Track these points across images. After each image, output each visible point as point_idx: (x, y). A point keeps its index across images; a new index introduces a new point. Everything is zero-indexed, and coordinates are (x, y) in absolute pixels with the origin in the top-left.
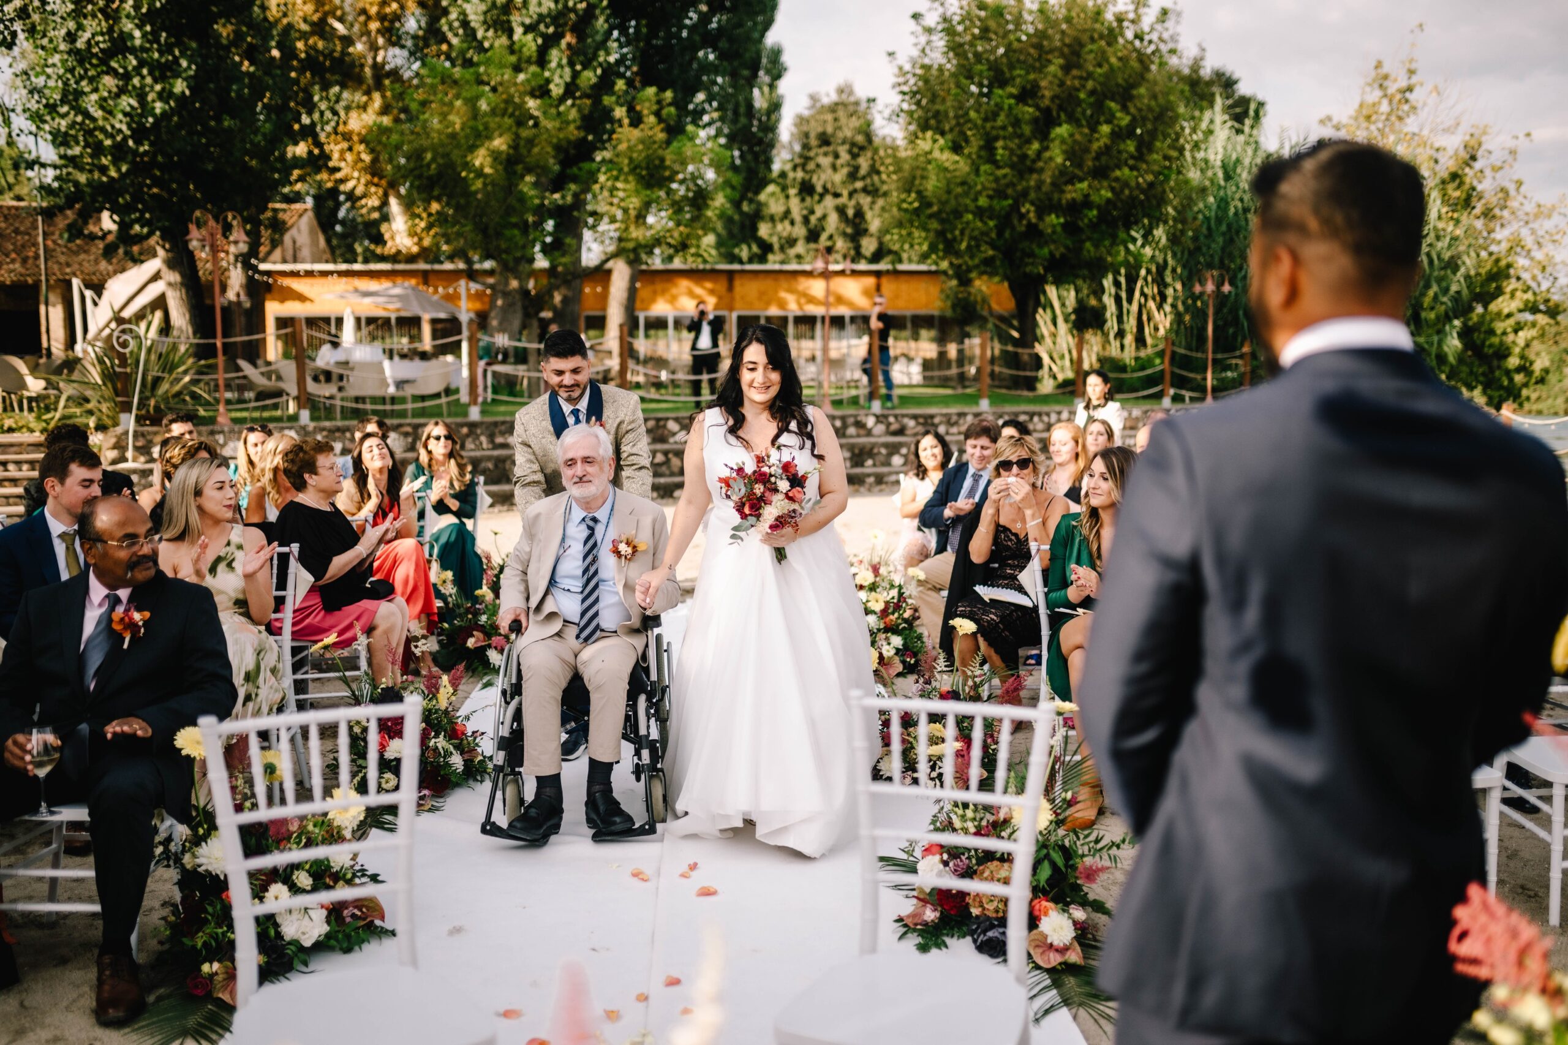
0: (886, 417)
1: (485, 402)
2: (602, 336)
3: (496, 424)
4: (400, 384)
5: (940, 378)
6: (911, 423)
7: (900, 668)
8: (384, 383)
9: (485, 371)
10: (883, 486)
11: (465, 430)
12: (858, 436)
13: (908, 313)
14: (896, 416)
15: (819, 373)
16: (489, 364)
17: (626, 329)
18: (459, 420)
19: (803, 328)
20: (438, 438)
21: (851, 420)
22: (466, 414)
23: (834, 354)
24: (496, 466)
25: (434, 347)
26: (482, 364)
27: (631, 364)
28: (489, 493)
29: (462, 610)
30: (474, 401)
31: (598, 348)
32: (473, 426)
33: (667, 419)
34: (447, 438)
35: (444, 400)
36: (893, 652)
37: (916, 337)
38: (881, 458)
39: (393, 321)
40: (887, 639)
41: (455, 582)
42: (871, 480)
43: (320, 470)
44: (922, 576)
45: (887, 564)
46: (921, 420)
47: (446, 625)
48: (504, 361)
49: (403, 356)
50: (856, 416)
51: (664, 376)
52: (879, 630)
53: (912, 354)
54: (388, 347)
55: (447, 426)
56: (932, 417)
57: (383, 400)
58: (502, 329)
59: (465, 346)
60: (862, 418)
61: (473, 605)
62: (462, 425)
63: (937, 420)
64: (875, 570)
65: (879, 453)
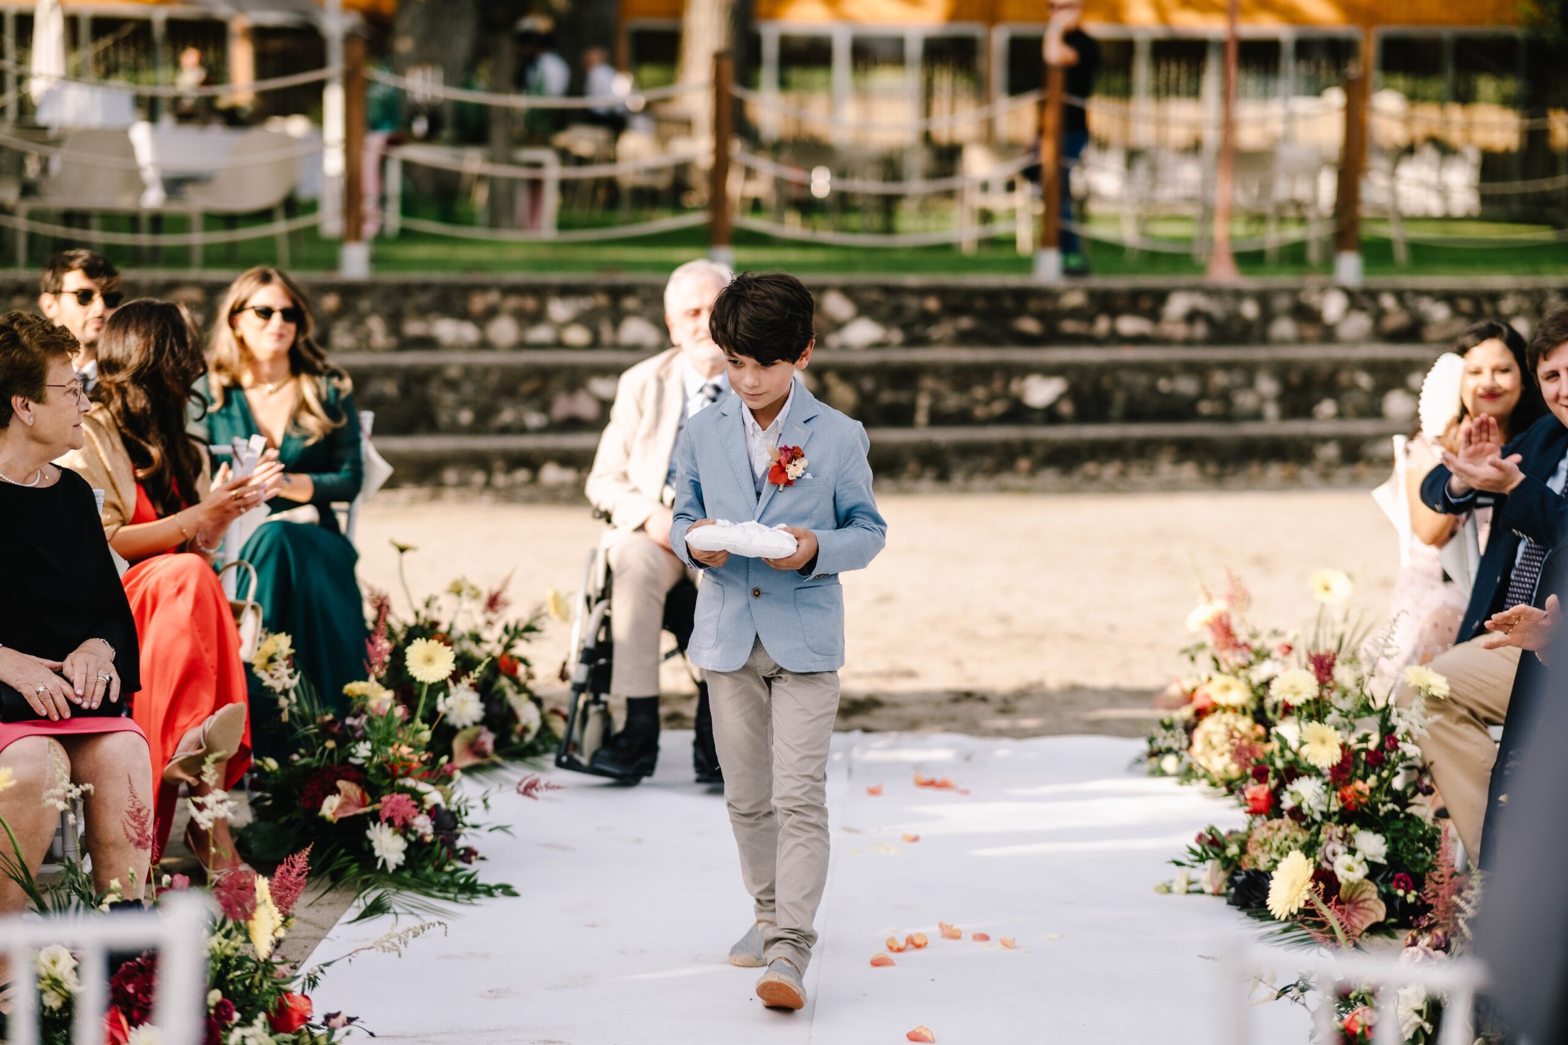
0: (1372, 294)
1: (380, 238)
2: (670, 81)
3: (406, 290)
4: (174, 185)
5: (1524, 197)
6: (1439, 312)
7: (1379, 912)
8: (134, 181)
9: (383, 162)
10: (1360, 468)
11: (330, 302)
12: (1302, 340)
13: (1446, 32)
14: (1399, 295)
15: (1205, 183)
16: (394, 142)
17: (728, 67)
18: (318, 276)
19: (1174, 71)
20: (266, 313)
21: (1282, 302)
22: (333, 264)
23: (1249, 137)
24: (405, 390)
25: (262, 95)
26: (375, 141)
27: (737, 147)
28: (386, 456)
29: (312, 729)
30: (353, 232)
31: (665, 110)
32: (350, 292)
33: (822, 289)
34: (287, 315)
35: (280, 227)
36: (1361, 871)
37: (1465, 97)
38: (1356, 399)
39: (159, 30)
40: (1346, 838)
41: (295, 661)
42: (1330, 451)
43: (51, 394)
44: (1440, 687)
45: (1353, 660)
46: (1466, 305)
47: (272, 764)
48: (430, 137)
49: (185, 117)
50: (1294, 292)
51: (821, 183)
52: (1327, 816)
53: (1455, 137)
54: (147, 91)
55: (290, 288)
56: (1494, 296)
57: (132, 222)
58: (423, 59)
59: (334, 100)
60: (1312, 299)
61: (341, 716)
62: (325, 289)
63: (1507, 306)
64: (1323, 666)
65: (1354, 386)
